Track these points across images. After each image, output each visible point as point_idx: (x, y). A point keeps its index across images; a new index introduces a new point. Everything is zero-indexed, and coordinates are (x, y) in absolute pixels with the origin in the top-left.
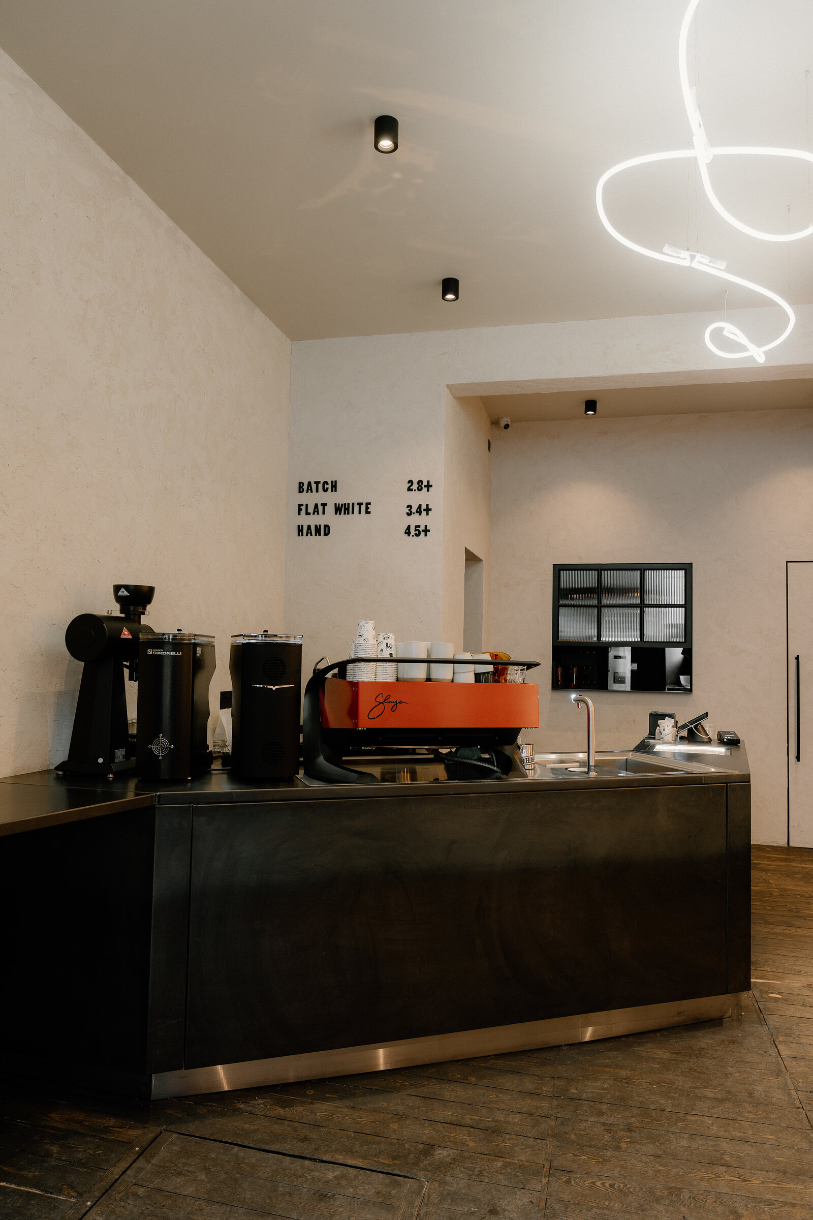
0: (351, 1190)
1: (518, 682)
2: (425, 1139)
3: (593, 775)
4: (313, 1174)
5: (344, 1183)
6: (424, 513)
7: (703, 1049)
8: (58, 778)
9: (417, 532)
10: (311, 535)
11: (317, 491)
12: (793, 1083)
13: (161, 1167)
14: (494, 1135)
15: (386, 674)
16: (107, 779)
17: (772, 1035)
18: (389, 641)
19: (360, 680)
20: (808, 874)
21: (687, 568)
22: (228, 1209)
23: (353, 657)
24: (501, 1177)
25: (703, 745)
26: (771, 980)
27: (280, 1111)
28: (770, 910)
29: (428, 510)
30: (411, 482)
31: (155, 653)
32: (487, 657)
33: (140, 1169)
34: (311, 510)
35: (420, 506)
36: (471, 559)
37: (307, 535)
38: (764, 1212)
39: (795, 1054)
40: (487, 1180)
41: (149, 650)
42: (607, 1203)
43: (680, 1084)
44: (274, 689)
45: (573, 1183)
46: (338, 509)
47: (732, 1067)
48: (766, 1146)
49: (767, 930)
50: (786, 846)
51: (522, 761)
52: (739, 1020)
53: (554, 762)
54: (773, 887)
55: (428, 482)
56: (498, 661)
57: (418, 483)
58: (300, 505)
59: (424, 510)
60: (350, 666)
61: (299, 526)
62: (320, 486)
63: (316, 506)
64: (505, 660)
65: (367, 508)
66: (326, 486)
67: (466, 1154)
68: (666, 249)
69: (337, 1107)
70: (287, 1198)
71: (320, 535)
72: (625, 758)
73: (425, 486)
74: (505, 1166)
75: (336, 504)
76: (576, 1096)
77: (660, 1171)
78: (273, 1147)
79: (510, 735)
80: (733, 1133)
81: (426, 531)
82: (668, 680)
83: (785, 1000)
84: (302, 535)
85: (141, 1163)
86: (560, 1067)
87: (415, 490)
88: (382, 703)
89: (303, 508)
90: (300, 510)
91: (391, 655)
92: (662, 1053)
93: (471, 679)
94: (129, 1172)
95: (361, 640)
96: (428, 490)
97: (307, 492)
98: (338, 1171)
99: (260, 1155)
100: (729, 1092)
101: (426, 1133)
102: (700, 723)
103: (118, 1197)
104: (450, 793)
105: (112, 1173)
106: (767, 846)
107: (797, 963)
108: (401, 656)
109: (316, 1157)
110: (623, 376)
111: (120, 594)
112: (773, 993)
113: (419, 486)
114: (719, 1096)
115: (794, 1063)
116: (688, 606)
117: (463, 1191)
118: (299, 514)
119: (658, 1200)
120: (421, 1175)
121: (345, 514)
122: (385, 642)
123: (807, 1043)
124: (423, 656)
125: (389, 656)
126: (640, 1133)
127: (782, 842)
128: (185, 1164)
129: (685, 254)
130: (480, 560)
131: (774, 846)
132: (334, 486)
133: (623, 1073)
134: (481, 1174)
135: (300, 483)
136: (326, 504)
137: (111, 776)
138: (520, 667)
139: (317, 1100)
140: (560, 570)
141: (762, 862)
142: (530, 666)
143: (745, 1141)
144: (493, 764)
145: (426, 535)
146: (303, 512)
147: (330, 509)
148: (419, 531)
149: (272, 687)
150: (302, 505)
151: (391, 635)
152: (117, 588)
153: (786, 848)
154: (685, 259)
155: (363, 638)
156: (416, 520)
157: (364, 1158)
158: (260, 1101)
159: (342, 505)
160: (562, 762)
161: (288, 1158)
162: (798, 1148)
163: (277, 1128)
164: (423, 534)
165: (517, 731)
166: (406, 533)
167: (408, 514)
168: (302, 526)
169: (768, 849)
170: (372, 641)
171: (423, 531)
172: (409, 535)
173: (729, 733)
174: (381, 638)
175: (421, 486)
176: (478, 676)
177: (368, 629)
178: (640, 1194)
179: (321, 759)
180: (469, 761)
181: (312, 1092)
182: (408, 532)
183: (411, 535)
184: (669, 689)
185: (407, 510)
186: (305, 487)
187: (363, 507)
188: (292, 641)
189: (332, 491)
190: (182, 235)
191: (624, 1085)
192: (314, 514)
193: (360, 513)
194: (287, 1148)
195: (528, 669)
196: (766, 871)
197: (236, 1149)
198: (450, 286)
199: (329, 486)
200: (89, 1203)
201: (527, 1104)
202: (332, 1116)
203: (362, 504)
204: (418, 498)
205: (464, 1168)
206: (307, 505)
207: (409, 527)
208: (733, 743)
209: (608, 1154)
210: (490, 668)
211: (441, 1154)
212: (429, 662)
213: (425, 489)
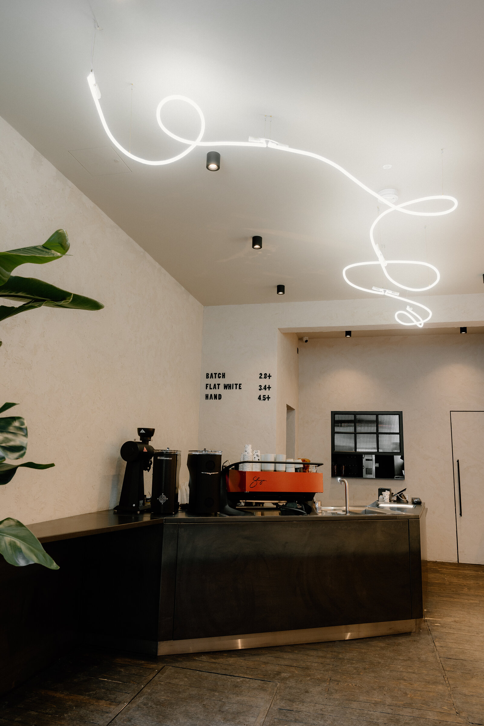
0: (248, 685)
1: (314, 472)
2: (277, 670)
3: (348, 514)
4: (231, 680)
5: (244, 682)
6: (267, 389)
7: (401, 643)
8: (115, 513)
9: (264, 398)
10: (212, 399)
11: (215, 378)
12: (439, 655)
13: (168, 676)
14: (306, 670)
15: (256, 468)
16: (137, 513)
17: (433, 639)
18: (258, 454)
19: (246, 471)
20: (466, 575)
21: (400, 414)
22: (199, 689)
23: (242, 461)
24: (309, 682)
25: (404, 504)
26: (437, 618)
27: (214, 660)
28: (443, 591)
29: (269, 388)
30: (261, 374)
31: (161, 458)
32: (300, 461)
33: (160, 677)
34: (212, 387)
35: (265, 386)
36: (290, 409)
37: (210, 399)
38: (418, 693)
39: (442, 645)
40: (304, 683)
41: (158, 457)
42: (353, 690)
43: (388, 655)
44: (210, 474)
45: (339, 684)
46: (226, 387)
47: (412, 649)
48: (422, 675)
49: (439, 599)
50: (457, 562)
51: (316, 509)
52: (419, 633)
53: (331, 510)
54: (446, 581)
55: (269, 374)
56: (305, 463)
57: (265, 375)
58: (207, 385)
59: (268, 388)
60: (240, 465)
61: (206, 395)
62: (217, 375)
63: (215, 385)
64: (308, 462)
65: (240, 386)
66: (220, 375)
67: (294, 675)
68: (374, 288)
69: (238, 659)
70: (222, 686)
71: (216, 399)
72: (365, 509)
73: (268, 376)
74: (311, 679)
75: (224, 384)
76: (342, 658)
77: (376, 681)
78: (213, 671)
79: (310, 496)
80: (409, 670)
81: (268, 398)
82: (396, 473)
83: (442, 626)
84: (208, 399)
85: (159, 675)
86: (335, 648)
87: (263, 378)
88: (256, 481)
89: (209, 386)
90: (207, 387)
91: (259, 460)
92: (382, 644)
93: (294, 471)
94: (155, 677)
95: (246, 453)
96: (269, 378)
97: (211, 378)
98: (242, 679)
99: (207, 674)
100: (410, 658)
101: (277, 668)
102: (402, 493)
103: (154, 684)
104: (285, 520)
105: (149, 677)
106: (447, 563)
107: (451, 612)
108: (263, 460)
109: (231, 674)
110: (361, 326)
111: (141, 432)
112: (437, 624)
113: (265, 376)
114: (405, 659)
115: (441, 648)
116: (401, 433)
117: (294, 686)
118: (206, 389)
119: (374, 690)
120: (277, 681)
121: (229, 389)
122: (256, 454)
123: (448, 642)
124: (273, 460)
125: (258, 460)
126: (369, 670)
127: (455, 560)
128: (178, 676)
129: (382, 290)
130: (293, 409)
131: (450, 563)
132: (224, 376)
133: (363, 651)
134: (301, 681)
135: (207, 374)
136: (220, 384)
137: (139, 512)
138: (315, 466)
139: (229, 657)
140: (335, 414)
141: (443, 570)
142: (319, 465)
143: (414, 673)
144: (303, 510)
145: (268, 400)
146: (208, 388)
147: (222, 387)
148: (265, 398)
149: (209, 473)
150: (208, 384)
151: (259, 451)
152: (139, 430)
153: (457, 563)
154: (382, 292)
155: (247, 452)
156: (263, 393)
157: (252, 675)
158: (204, 657)
159: (227, 384)
160: (335, 510)
161: (220, 675)
162: (436, 676)
163: (213, 665)
164: (267, 399)
165: (313, 494)
166: (258, 399)
167: (259, 390)
168: (208, 395)
169: (447, 564)
170: (251, 454)
171: (267, 398)
172: (260, 400)
173: (417, 498)
174: (254, 452)
175: (266, 376)
176: (296, 469)
177: (249, 448)
178: (367, 688)
179: (227, 507)
180: (292, 509)
181: (226, 655)
182: (260, 398)
183: (261, 400)
184: (396, 478)
185: (259, 388)
186: (210, 376)
187: (238, 386)
188: (217, 453)
189: (223, 378)
190: (163, 271)
191: (363, 655)
192: (214, 389)
193: (236, 388)
194: (219, 672)
195: (318, 466)
196: (444, 574)
197: (198, 672)
198: (281, 288)
199: (221, 375)
200: (142, 686)
201: (321, 660)
202: (236, 662)
203: (237, 384)
204: (264, 382)
205: (294, 679)
206: (210, 384)
207: (260, 396)
208: (418, 503)
209: (355, 676)
210: (302, 466)
211: (283, 675)
212: (275, 463)
213: (268, 378)
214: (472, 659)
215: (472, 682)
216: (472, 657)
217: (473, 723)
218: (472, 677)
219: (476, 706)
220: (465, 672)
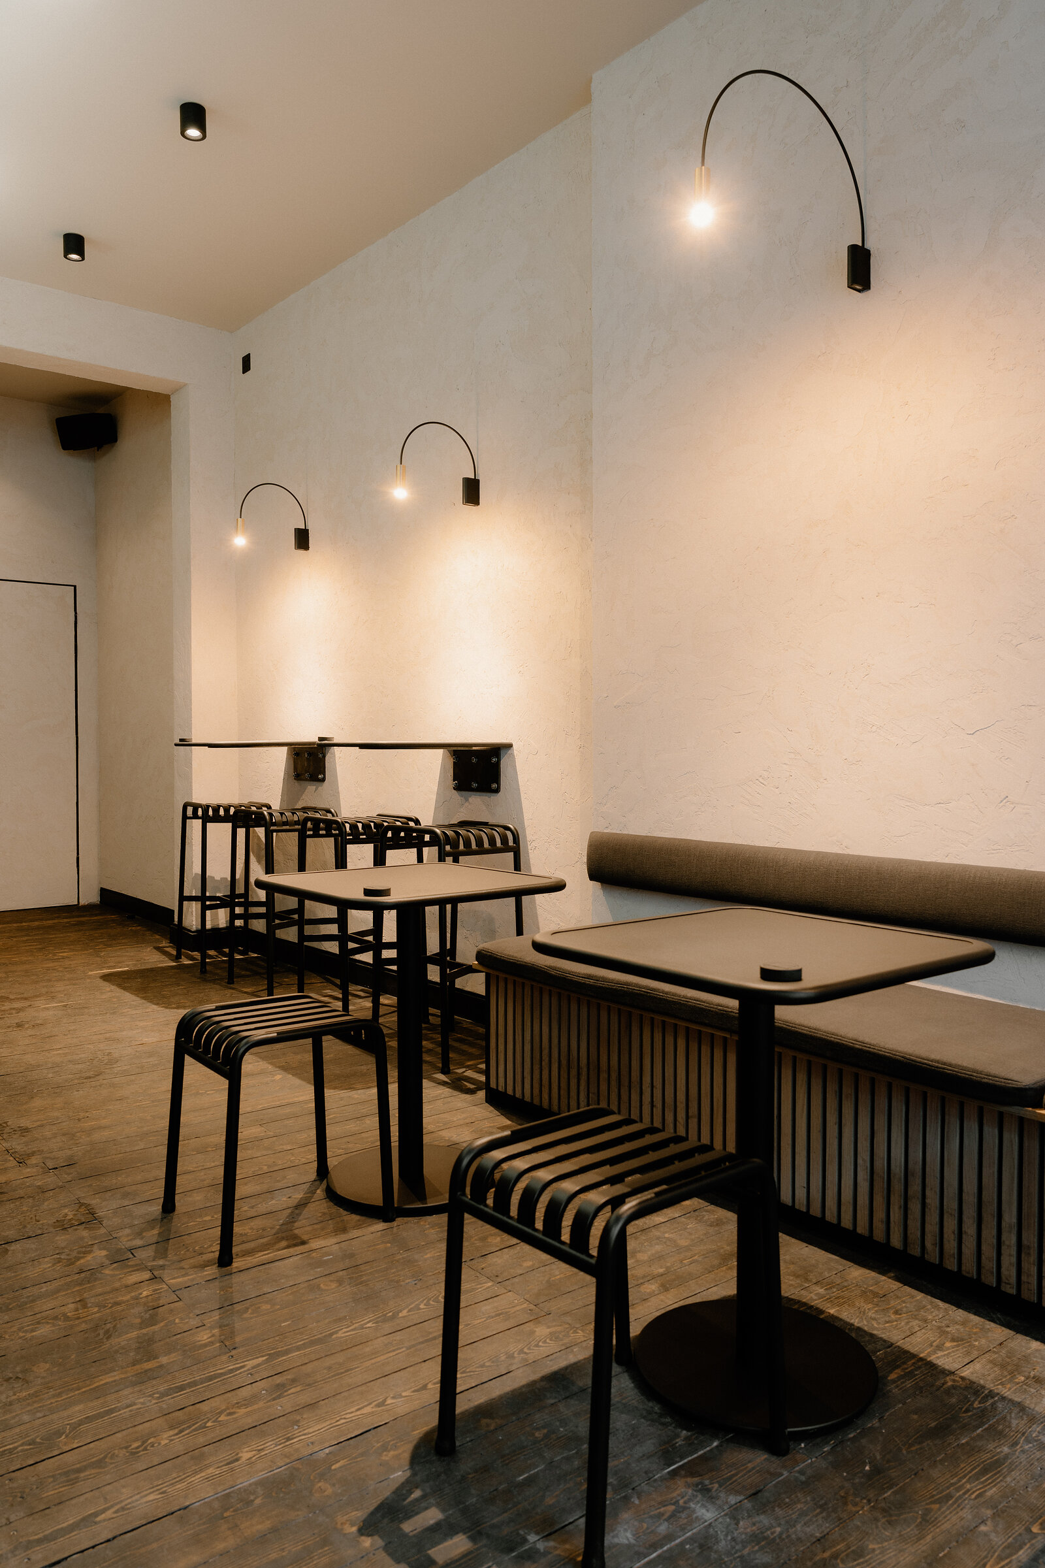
214: (22, 1069)
215: (33, 1105)
216: (21, 1066)
217: (57, 1168)
218: (32, 1098)
219: (54, 1140)
220: (14, 1093)
